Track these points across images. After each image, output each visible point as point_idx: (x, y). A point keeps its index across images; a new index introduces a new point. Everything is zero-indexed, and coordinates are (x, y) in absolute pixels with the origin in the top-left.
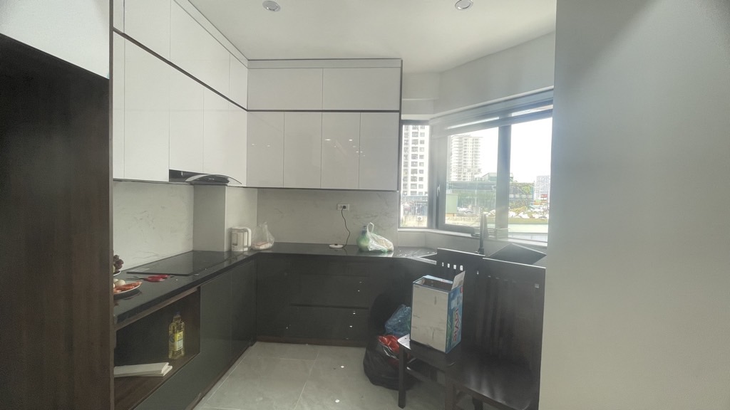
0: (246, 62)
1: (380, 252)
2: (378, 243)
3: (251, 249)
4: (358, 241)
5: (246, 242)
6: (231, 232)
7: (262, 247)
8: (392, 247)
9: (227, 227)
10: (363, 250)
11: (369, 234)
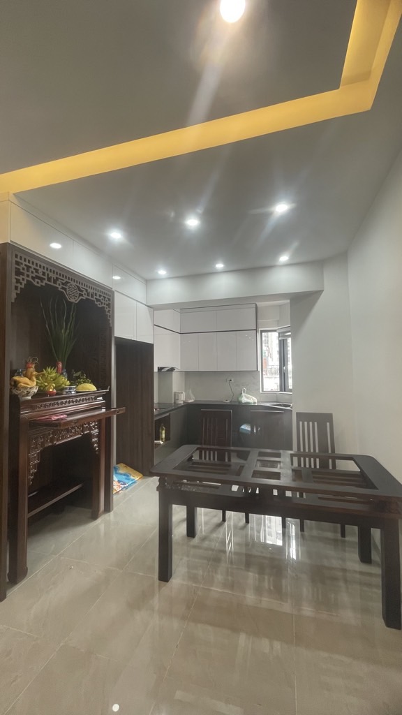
0: (179, 310)
1: (249, 403)
2: (248, 398)
3: (184, 402)
4: (238, 398)
5: (183, 399)
6: (175, 393)
7: (190, 401)
8: (256, 401)
9: (173, 391)
10: (240, 402)
11: (243, 394)
